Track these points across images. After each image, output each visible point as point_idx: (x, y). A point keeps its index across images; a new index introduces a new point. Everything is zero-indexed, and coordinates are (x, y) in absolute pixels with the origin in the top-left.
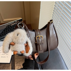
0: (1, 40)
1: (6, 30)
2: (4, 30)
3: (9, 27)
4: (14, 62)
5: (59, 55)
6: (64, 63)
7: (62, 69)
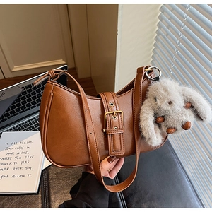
0: (8, 129)
1: (22, 99)
2: (16, 100)
3: (29, 91)
4: (49, 188)
5: (175, 165)
6: (190, 188)
7: (185, 207)
